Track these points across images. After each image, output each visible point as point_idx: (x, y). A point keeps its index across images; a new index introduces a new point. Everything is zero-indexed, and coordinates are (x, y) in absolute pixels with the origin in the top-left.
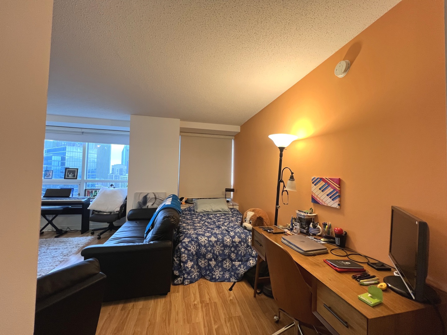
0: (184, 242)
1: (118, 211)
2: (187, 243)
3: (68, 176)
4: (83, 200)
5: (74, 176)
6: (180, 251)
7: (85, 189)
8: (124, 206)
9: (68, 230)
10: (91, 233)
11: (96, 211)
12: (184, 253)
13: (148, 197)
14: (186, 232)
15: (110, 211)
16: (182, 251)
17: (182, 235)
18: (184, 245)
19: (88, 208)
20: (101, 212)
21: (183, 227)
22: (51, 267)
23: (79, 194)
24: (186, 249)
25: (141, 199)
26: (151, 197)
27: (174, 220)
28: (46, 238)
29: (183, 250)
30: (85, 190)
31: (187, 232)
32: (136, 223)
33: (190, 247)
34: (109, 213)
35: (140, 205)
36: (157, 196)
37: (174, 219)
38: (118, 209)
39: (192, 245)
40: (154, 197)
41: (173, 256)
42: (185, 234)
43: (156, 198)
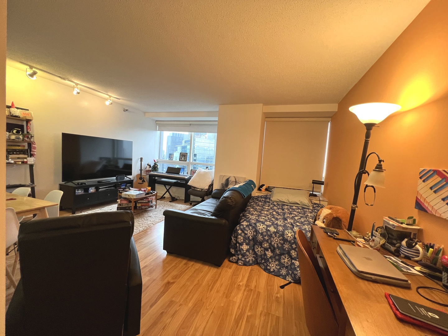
0: (243, 225)
1: (207, 189)
2: (245, 226)
3: (181, 159)
4: (186, 177)
5: (185, 158)
6: (237, 232)
7: (191, 169)
8: (211, 185)
9: (178, 198)
10: (190, 204)
11: (193, 187)
12: (240, 235)
13: (230, 179)
14: (248, 216)
15: (202, 188)
16: (239, 233)
17: (243, 218)
18: (242, 227)
19: (188, 184)
20: (196, 188)
21: (249, 211)
23: (187, 173)
24: (243, 232)
25: (224, 181)
26: (232, 180)
27: (231, 201)
28: (165, 201)
29: (240, 232)
30: (191, 170)
31: (249, 216)
32: (216, 200)
33: (247, 231)
34: (201, 190)
35: (223, 186)
36: (237, 180)
37: (231, 200)
38: (207, 188)
39: (249, 229)
40: (235, 180)
41: (232, 235)
42: (246, 218)
43: (236, 182)
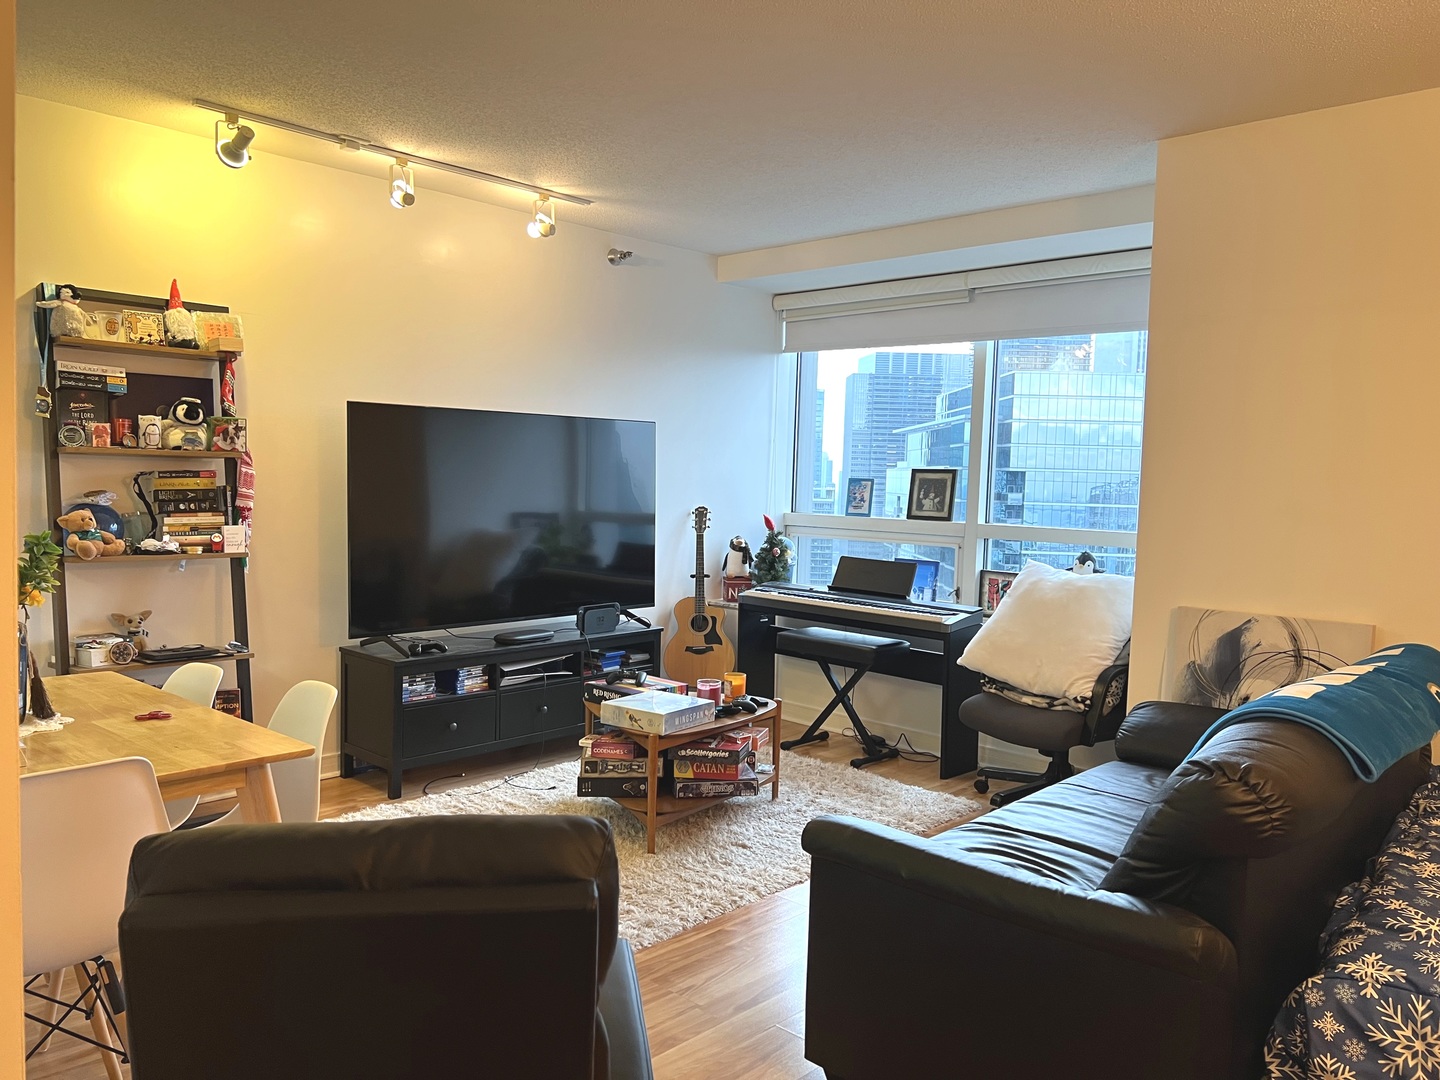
0: (1351, 978)
1: (1084, 700)
2: (1370, 991)
3: (920, 506)
4: (950, 620)
5: (942, 502)
6: (1306, 1026)
7: (979, 567)
8: (1116, 676)
9: (902, 746)
10: (977, 785)
11: (992, 681)
12: (1335, 1048)
13: (1249, 639)
14: (1395, 914)
15: (1051, 691)
16: (1321, 1033)
17: (1359, 931)
18: (1345, 993)
19: (959, 661)
20: (1012, 689)
21: (1414, 878)
22: (793, 873)
23: (958, 593)
24: (1357, 1031)
25: (1204, 651)
26: (1265, 646)
27: (1252, 797)
28: (825, 760)
29: (1329, 1026)
30: (982, 573)
31: (1409, 920)
32: (1149, 779)
33: (1391, 1028)
34: (1043, 703)
35: (1198, 682)
36: (1308, 645)
37: (1253, 789)
38: (1085, 688)
39: (1408, 1017)
40: (1288, 646)
42: (1381, 927)
43: (1298, 657)
